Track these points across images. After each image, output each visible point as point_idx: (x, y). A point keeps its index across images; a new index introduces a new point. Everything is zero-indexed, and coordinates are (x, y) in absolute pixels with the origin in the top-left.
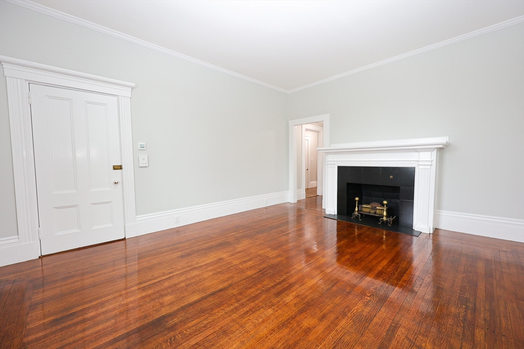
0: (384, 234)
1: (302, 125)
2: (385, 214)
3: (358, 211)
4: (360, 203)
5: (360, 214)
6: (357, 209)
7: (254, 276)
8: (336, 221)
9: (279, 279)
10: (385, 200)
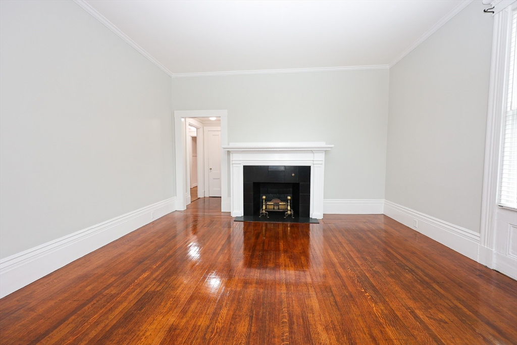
0: (289, 225)
1: (185, 118)
2: (289, 208)
3: (266, 208)
4: (267, 200)
5: (267, 211)
6: (264, 208)
7: (253, 330)
8: (243, 223)
9: (284, 317)
10: (289, 196)
